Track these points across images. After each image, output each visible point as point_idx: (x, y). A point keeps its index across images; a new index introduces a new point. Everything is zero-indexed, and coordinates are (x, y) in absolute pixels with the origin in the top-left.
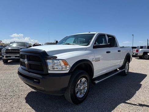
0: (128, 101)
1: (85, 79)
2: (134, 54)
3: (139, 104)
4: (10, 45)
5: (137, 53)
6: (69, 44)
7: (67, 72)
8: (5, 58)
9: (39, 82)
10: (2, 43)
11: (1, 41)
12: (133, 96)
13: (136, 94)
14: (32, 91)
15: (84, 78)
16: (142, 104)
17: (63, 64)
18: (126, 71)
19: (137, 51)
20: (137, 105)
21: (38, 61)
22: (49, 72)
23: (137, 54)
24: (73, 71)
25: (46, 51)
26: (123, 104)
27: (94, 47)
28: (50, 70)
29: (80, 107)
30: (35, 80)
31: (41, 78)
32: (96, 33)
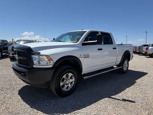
0: (114, 97)
1: (72, 74)
2: (144, 52)
3: (122, 99)
4: (17, 43)
5: (147, 51)
6: (60, 41)
7: (51, 66)
8: (11, 55)
9: (25, 75)
10: (13, 41)
11: (13, 39)
12: (121, 92)
13: (125, 90)
14: (27, 85)
15: (70, 73)
16: (125, 99)
17: (46, 60)
18: (124, 69)
19: (147, 49)
20: (120, 100)
21: (25, 57)
22: (34, 66)
23: (146, 53)
24: (57, 66)
25: (32, 47)
26: (107, 98)
27: (83, 44)
28: (34, 65)
29: (65, 99)
30: (22, 74)
31: (27, 71)
32: (88, 31)
